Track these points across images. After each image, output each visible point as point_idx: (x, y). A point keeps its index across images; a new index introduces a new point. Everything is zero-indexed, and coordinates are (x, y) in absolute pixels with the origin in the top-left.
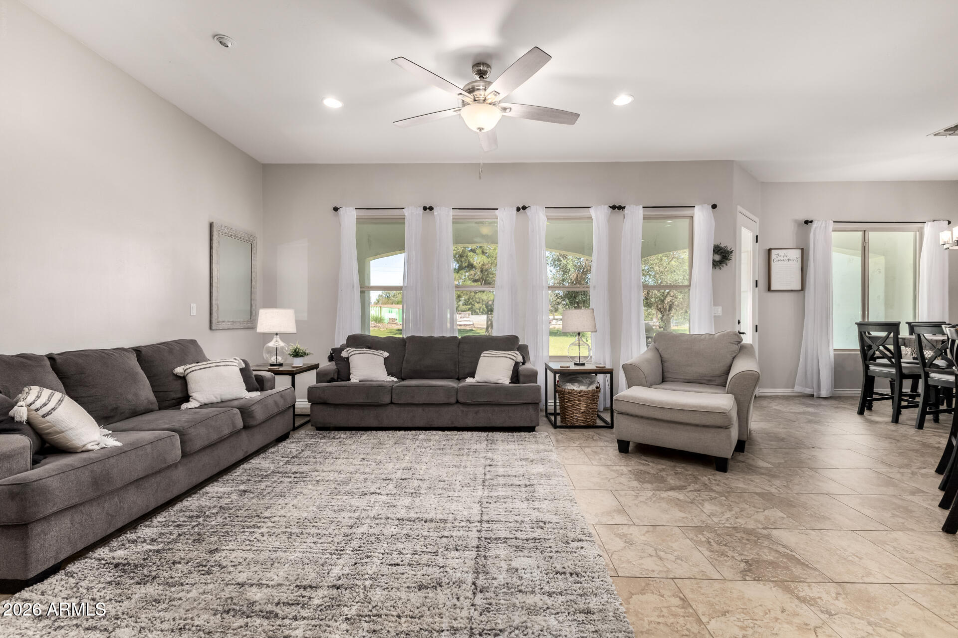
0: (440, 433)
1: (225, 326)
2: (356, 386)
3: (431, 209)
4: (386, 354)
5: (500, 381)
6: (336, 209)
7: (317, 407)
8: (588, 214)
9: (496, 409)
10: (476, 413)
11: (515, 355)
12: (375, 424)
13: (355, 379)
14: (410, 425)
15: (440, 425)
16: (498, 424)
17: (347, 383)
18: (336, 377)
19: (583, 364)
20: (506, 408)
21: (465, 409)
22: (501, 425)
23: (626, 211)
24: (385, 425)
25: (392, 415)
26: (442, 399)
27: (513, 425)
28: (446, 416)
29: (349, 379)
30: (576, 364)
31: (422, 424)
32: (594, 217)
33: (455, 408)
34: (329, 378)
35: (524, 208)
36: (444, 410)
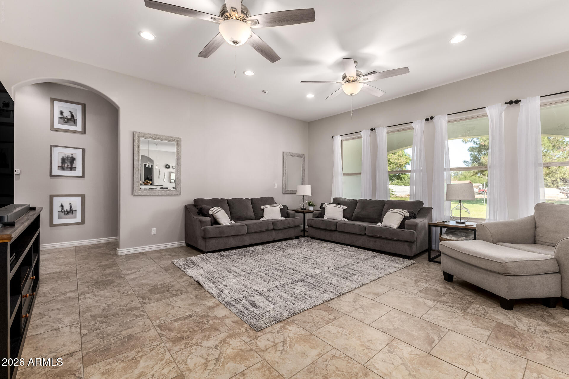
0: (357, 249)
1: (289, 192)
2: (325, 221)
3: (374, 129)
4: (345, 207)
5: (392, 226)
6: (333, 137)
7: (310, 228)
8: (484, 112)
9: (385, 241)
10: (375, 242)
11: (404, 212)
12: (330, 239)
13: (325, 218)
14: (343, 242)
15: (357, 245)
16: (386, 250)
17: (322, 219)
18: (320, 216)
19: (464, 223)
20: (391, 242)
21: (369, 239)
22: (388, 251)
23: (521, 103)
24: (334, 240)
25: (336, 236)
26: (357, 231)
27: (395, 252)
28: (361, 241)
29: (323, 218)
30: (457, 223)
31: (349, 243)
32: (488, 114)
33: (365, 237)
34: (316, 216)
35: (432, 118)
36: (359, 237)
